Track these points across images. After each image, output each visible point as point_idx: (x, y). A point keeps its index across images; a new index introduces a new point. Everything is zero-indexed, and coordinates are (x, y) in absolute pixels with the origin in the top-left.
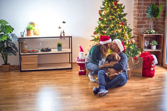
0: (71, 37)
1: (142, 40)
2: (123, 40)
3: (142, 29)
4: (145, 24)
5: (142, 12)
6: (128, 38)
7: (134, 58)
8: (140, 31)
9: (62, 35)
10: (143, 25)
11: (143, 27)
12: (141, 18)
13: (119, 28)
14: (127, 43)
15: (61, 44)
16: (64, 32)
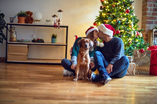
0: (67, 27)
1: (151, 37)
2: (127, 31)
3: (151, 26)
4: (155, 21)
5: (153, 6)
6: (134, 30)
7: (139, 51)
8: (149, 28)
9: (57, 24)
10: (153, 21)
11: (153, 23)
12: (150, 13)
13: (124, 17)
14: (133, 35)
15: (56, 35)
16: (59, 21)
